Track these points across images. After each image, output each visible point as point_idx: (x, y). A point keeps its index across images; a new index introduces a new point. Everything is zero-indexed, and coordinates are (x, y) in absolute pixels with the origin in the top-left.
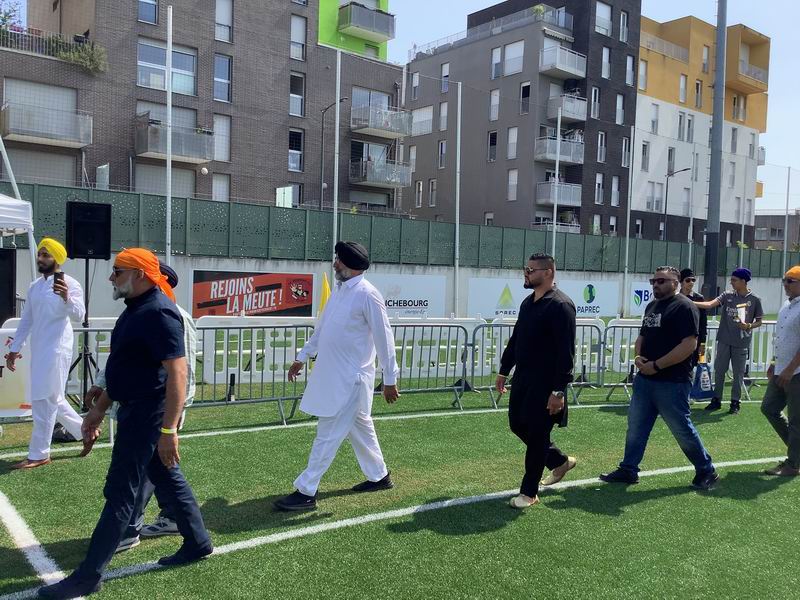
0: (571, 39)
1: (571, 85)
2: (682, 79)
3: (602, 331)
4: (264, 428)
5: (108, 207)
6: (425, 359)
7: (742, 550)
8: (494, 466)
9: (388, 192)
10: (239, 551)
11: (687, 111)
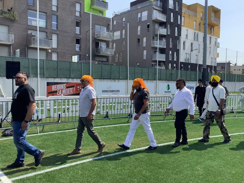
0: (161, 10)
1: (162, 24)
2: (195, 22)
3: (172, 98)
4: (70, 130)
5: (19, 62)
6: (119, 108)
7: (214, 162)
8: (140, 140)
9: (107, 57)
10: (62, 168)
11: (197, 32)
